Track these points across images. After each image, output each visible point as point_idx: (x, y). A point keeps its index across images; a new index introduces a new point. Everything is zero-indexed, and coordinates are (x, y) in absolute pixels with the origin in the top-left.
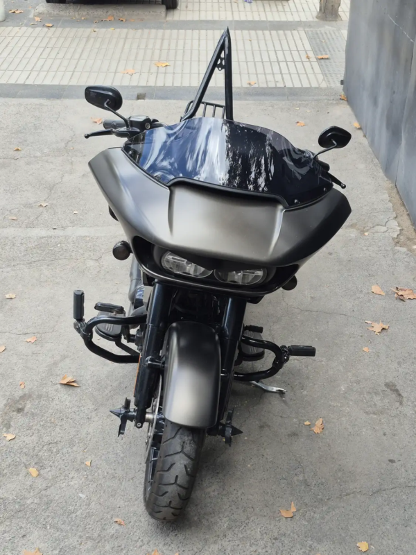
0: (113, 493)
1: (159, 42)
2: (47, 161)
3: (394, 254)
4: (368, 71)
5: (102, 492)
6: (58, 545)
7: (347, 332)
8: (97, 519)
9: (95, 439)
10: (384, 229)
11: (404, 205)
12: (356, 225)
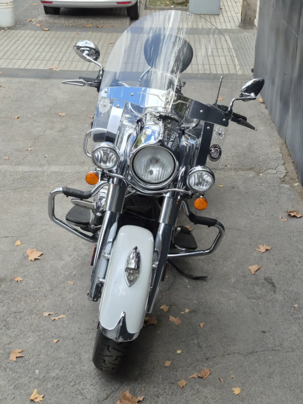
0: (57, 348)
2: (35, 121)
3: (280, 189)
4: (269, 60)
5: (49, 347)
6: (14, 383)
7: (240, 242)
8: (44, 366)
10: (274, 171)
11: (290, 155)
12: (254, 168)
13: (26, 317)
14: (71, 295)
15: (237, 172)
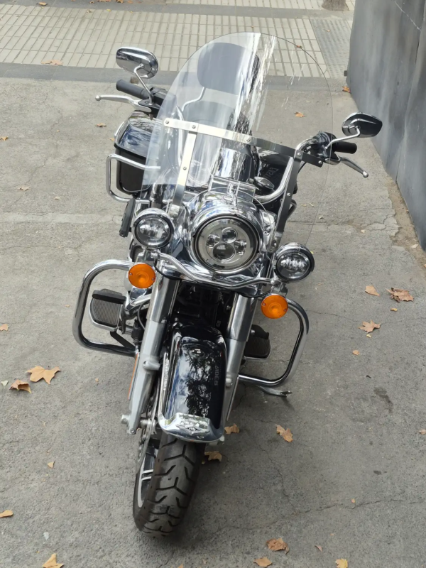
0: (75, 498)
1: (156, 25)
2: (30, 144)
3: (391, 253)
4: (371, 61)
5: (64, 496)
6: (12, 552)
7: (337, 334)
8: (57, 526)
9: (60, 439)
10: (382, 226)
11: (404, 202)
12: (353, 221)
13: (27, 449)
14: (94, 415)
15: (329, 227)
